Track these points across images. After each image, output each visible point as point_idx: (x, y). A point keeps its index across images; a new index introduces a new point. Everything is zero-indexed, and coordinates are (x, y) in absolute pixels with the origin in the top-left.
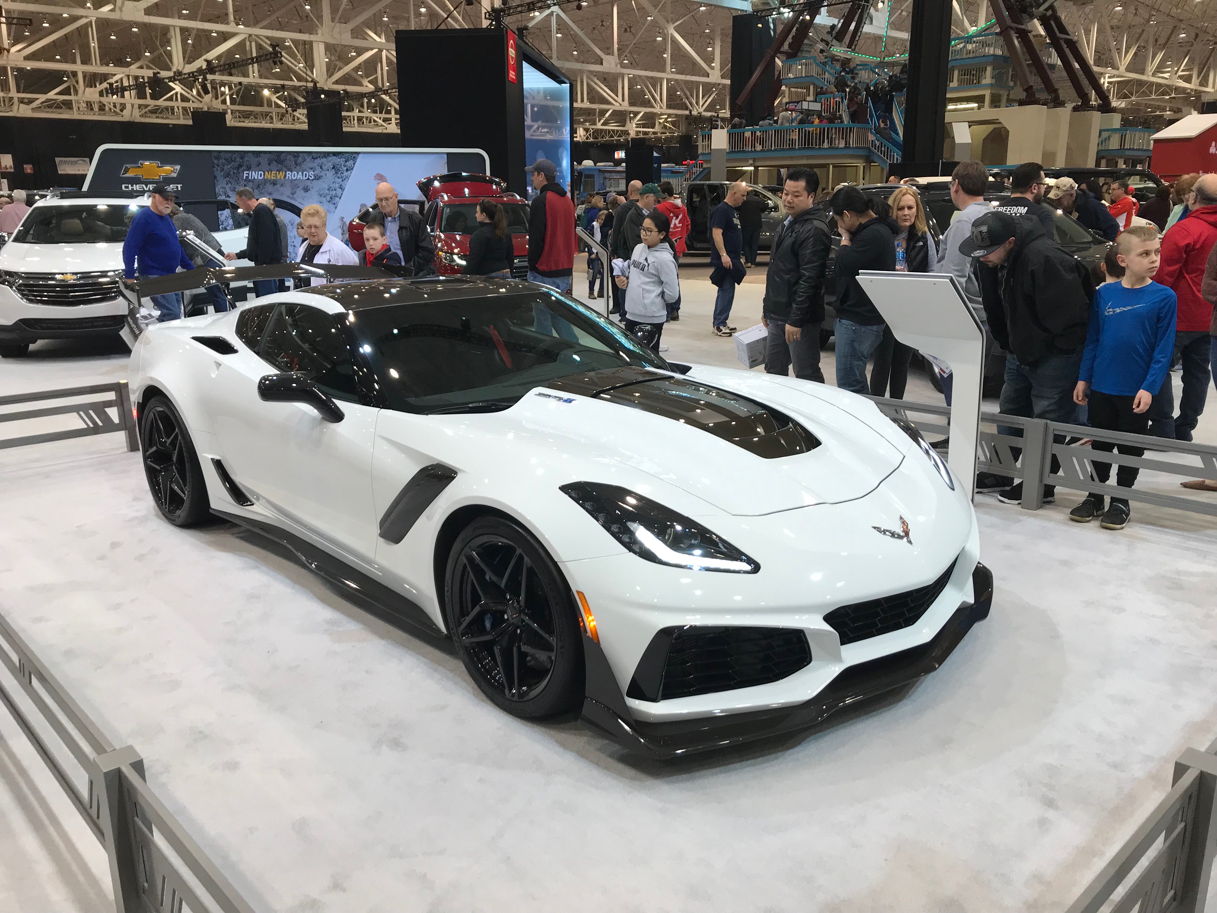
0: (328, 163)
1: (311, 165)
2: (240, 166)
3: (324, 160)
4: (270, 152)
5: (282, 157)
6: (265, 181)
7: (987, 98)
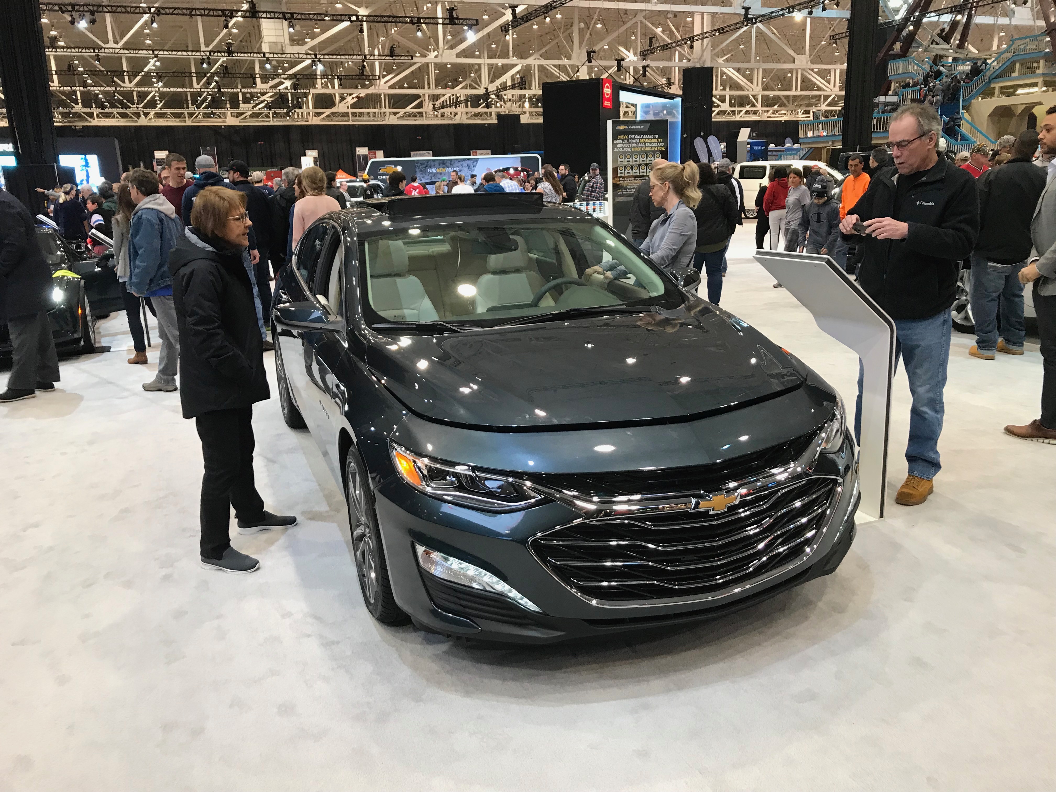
0: (465, 164)
1: (458, 165)
2: (427, 166)
3: (463, 162)
4: (440, 160)
5: (445, 161)
6: (437, 173)
7: (1040, 84)
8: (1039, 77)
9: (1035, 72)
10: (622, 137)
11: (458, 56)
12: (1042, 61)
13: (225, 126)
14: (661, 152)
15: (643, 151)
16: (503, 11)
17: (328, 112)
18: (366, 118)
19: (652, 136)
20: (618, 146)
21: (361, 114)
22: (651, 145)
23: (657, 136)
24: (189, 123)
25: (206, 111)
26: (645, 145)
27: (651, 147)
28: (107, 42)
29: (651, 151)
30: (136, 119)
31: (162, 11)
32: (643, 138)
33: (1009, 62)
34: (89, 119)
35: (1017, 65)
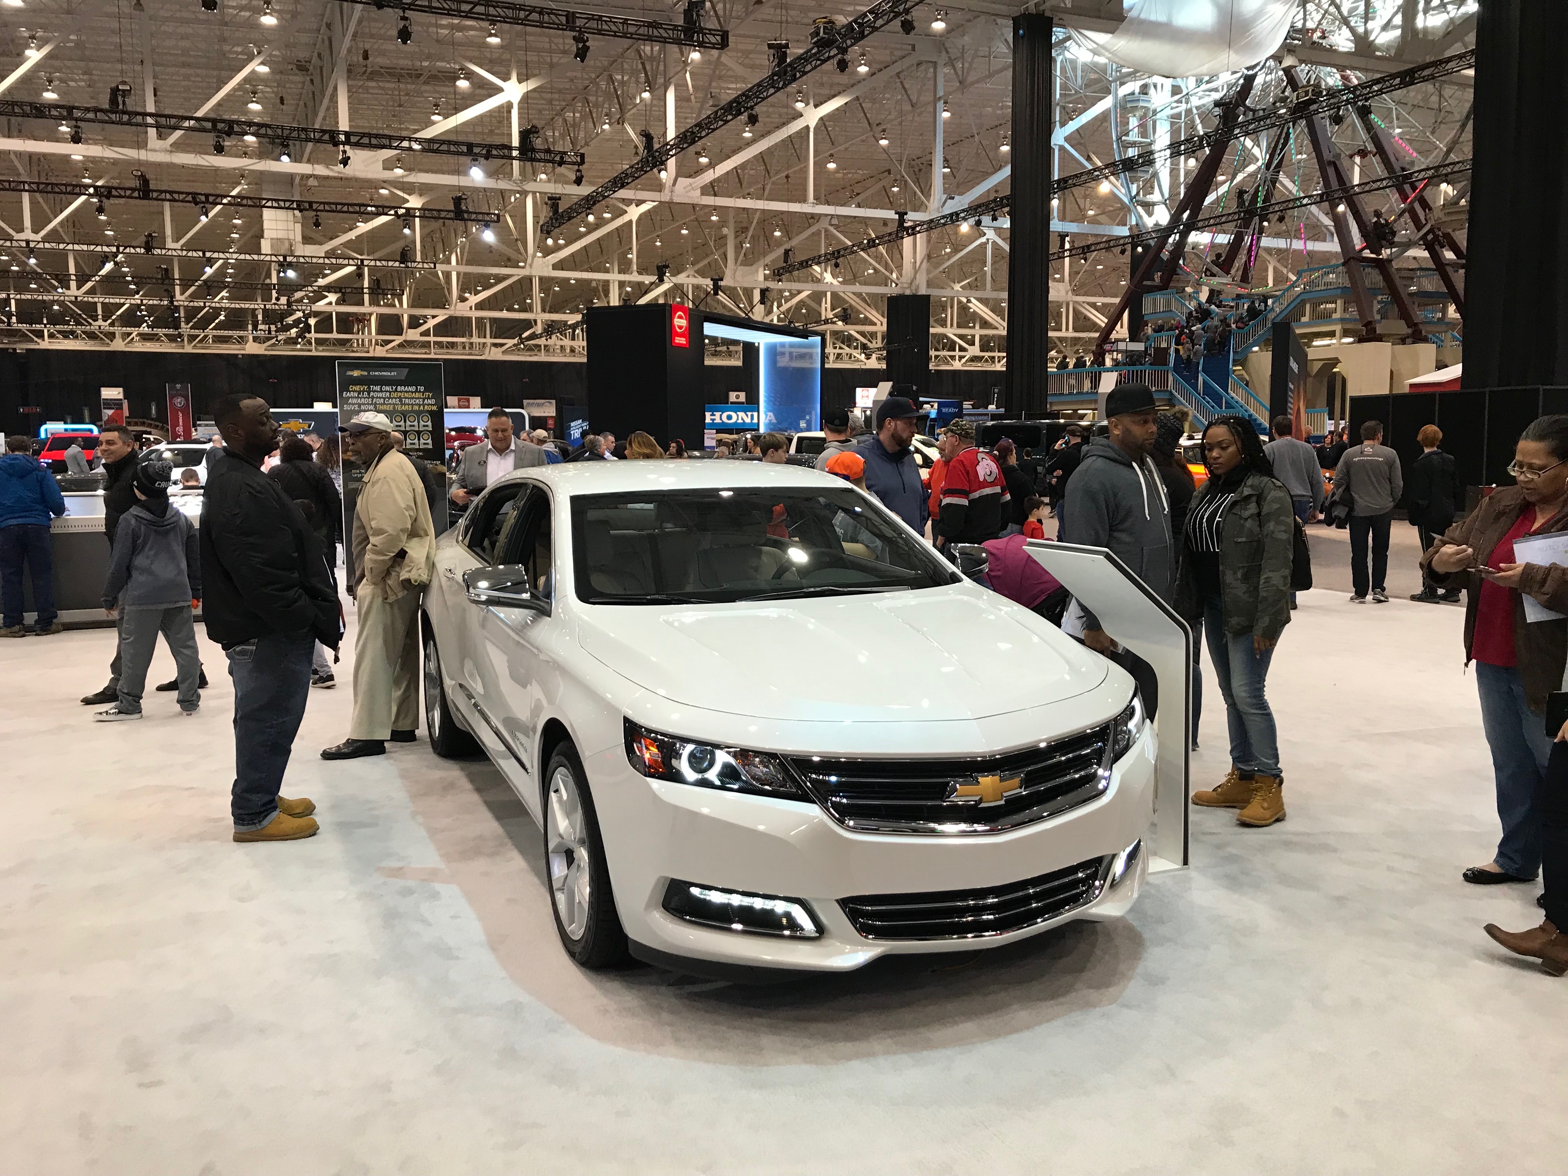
7: (1338, 334)
8: (1336, 324)
9: (1330, 317)
10: (357, 388)
11: (555, 267)
12: (1339, 302)
13: (243, 355)
14: (431, 413)
15: (398, 411)
16: (625, 207)
17: (398, 340)
18: (460, 350)
19: (413, 389)
20: (350, 401)
21: (453, 345)
22: (413, 401)
23: (422, 389)
24: (189, 349)
25: (215, 333)
26: (401, 401)
27: (412, 405)
28: (21, 230)
29: (413, 411)
30: (108, 341)
31: (114, 192)
32: (396, 390)
33: (1298, 300)
34: (36, 339)
35: (1308, 306)
